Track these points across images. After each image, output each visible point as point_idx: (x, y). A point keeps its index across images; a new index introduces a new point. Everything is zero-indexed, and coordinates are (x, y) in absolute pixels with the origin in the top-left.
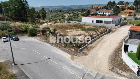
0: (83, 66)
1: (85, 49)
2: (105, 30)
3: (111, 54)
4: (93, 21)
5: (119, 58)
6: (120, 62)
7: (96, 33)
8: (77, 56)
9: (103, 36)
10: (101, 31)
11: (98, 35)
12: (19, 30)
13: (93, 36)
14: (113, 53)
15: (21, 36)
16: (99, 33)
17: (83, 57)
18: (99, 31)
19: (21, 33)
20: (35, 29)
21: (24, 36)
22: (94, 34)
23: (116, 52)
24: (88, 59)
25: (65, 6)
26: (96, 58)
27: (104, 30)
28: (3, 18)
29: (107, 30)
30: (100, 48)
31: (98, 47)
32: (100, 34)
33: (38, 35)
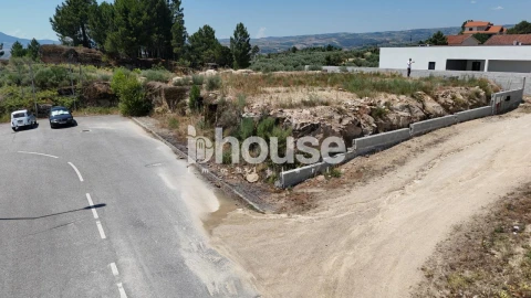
0: (237, 269)
1: (321, 177)
2: (477, 94)
3: (468, 220)
4: (432, 65)
5: (519, 249)
6: (514, 282)
7: (413, 103)
8: (247, 212)
9: (458, 126)
10: (454, 98)
11: (427, 116)
12: (95, 89)
13: (392, 117)
14: (486, 212)
15: (100, 112)
16: (431, 105)
17: (284, 215)
18: (436, 99)
19: (102, 101)
20: (148, 87)
21: (108, 113)
22: (398, 105)
23: (509, 207)
24: (302, 231)
25: (355, 35)
26: (356, 231)
27: (470, 98)
28: (85, 56)
29: (488, 98)
30: (410, 182)
31: (403, 173)
32: (440, 110)
33: (156, 109)
